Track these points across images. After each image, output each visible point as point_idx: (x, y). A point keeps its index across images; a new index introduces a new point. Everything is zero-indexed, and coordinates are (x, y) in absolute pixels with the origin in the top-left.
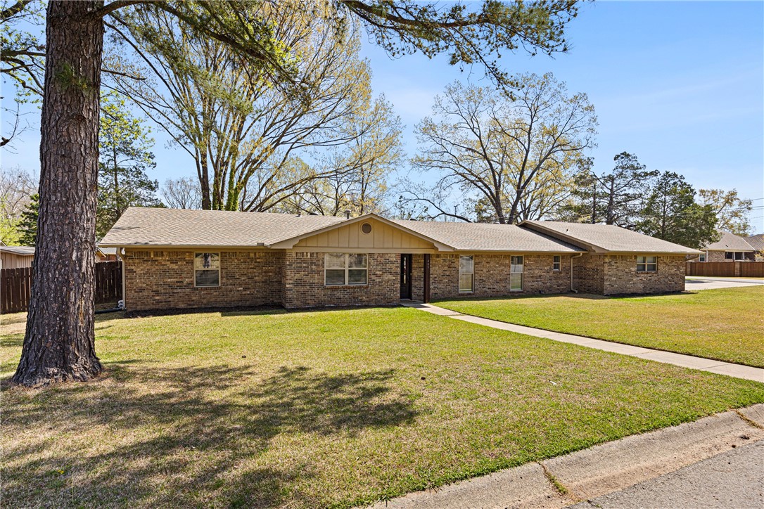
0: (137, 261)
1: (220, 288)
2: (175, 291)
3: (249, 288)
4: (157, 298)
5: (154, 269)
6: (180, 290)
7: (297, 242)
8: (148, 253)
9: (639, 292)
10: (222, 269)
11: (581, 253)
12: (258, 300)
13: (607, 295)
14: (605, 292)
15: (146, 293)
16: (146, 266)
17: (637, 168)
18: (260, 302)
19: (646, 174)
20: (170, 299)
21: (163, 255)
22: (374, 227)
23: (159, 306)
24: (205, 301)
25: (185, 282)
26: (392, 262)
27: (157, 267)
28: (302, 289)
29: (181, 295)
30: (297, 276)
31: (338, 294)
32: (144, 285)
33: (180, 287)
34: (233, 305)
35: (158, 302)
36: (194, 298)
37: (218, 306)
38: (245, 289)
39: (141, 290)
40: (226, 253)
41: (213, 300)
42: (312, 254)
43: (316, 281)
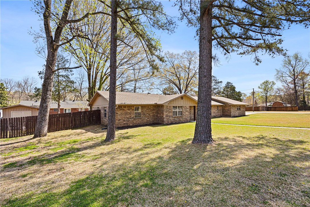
0: (118, 110)
1: (141, 118)
2: (129, 120)
3: (149, 118)
4: (124, 122)
5: (123, 113)
6: (130, 120)
7: (168, 103)
8: (122, 107)
9: (238, 116)
10: (142, 112)
11: (224, 105)
12: (151, 122)
13: (233, 117)
14: (232, 116)
15: (121, 121)
16: (121, 111)
17: (216, 80)
18: (152, 122)
19: (219, 82)
20: (128, 123)
21: (126, 108)
22: (184, 98)
23: (125, 125)
24: (137, 123)
25: (132, 117)
26: (188, 109)
27: (124, 112)
28: (168, 118)
29: (131, 121)
30: (166, 114)
31: (176, 119)
32: (121, 118)
33: (131, 118)
34: (145, 124)
35: (125, 124)
36: (134, 122)
37: (141, 124)
38: (148, 118)
39: (120, 120)
40: (143, 106)
41: (139, 122)
42: (170, 106)
43: (171, 115)
